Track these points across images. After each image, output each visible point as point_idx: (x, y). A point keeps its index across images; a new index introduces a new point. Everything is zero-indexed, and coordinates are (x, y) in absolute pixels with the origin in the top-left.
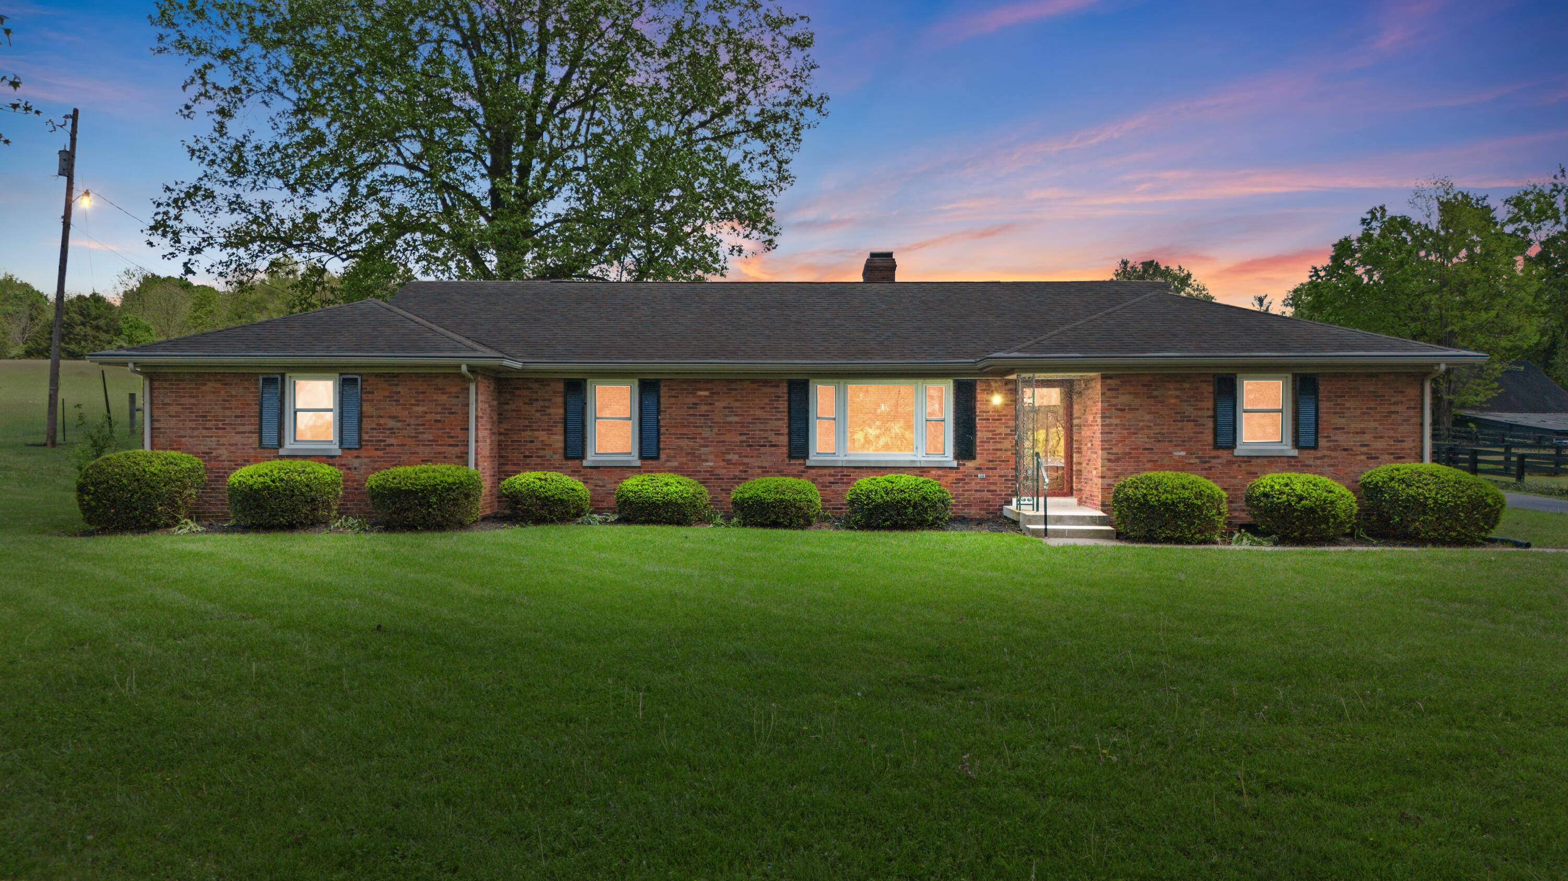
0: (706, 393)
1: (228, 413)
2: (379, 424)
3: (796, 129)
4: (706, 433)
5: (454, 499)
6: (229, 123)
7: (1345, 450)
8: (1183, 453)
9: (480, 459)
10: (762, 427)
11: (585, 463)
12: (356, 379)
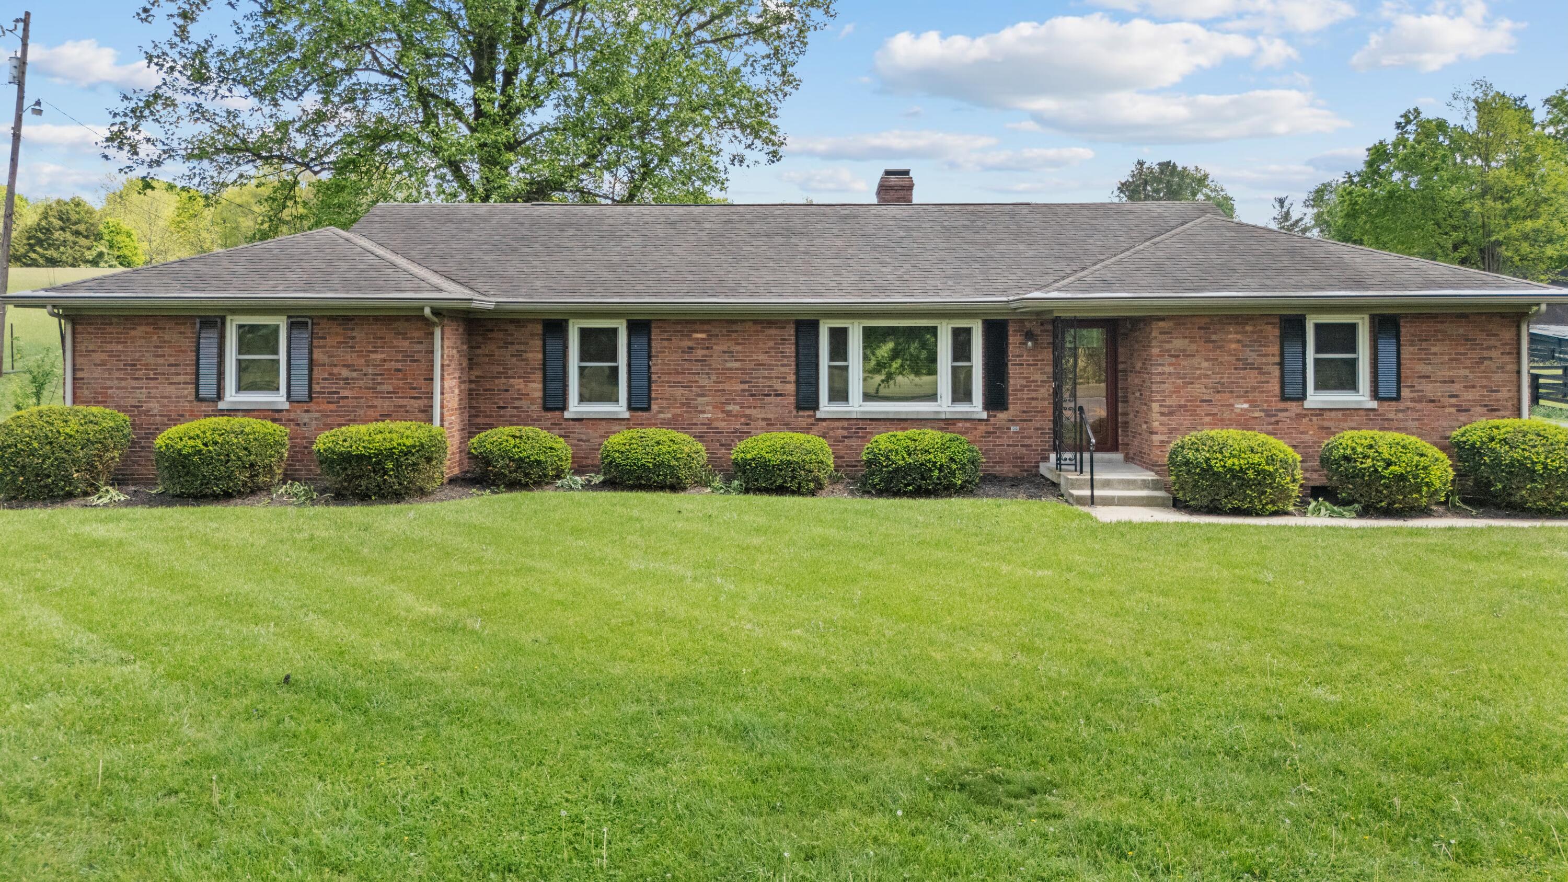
0: (703, 336)
1: (161, 361)
2: (330, 374)
3: (801, 31)
4: (704, 381)
5: (414, 464)
6: (191, 28)
7: (1433, 401)
8: (1246, 406)
9: (446, 413)
10: (766, 373)
11: (567, 415)
12: (307, 323)
